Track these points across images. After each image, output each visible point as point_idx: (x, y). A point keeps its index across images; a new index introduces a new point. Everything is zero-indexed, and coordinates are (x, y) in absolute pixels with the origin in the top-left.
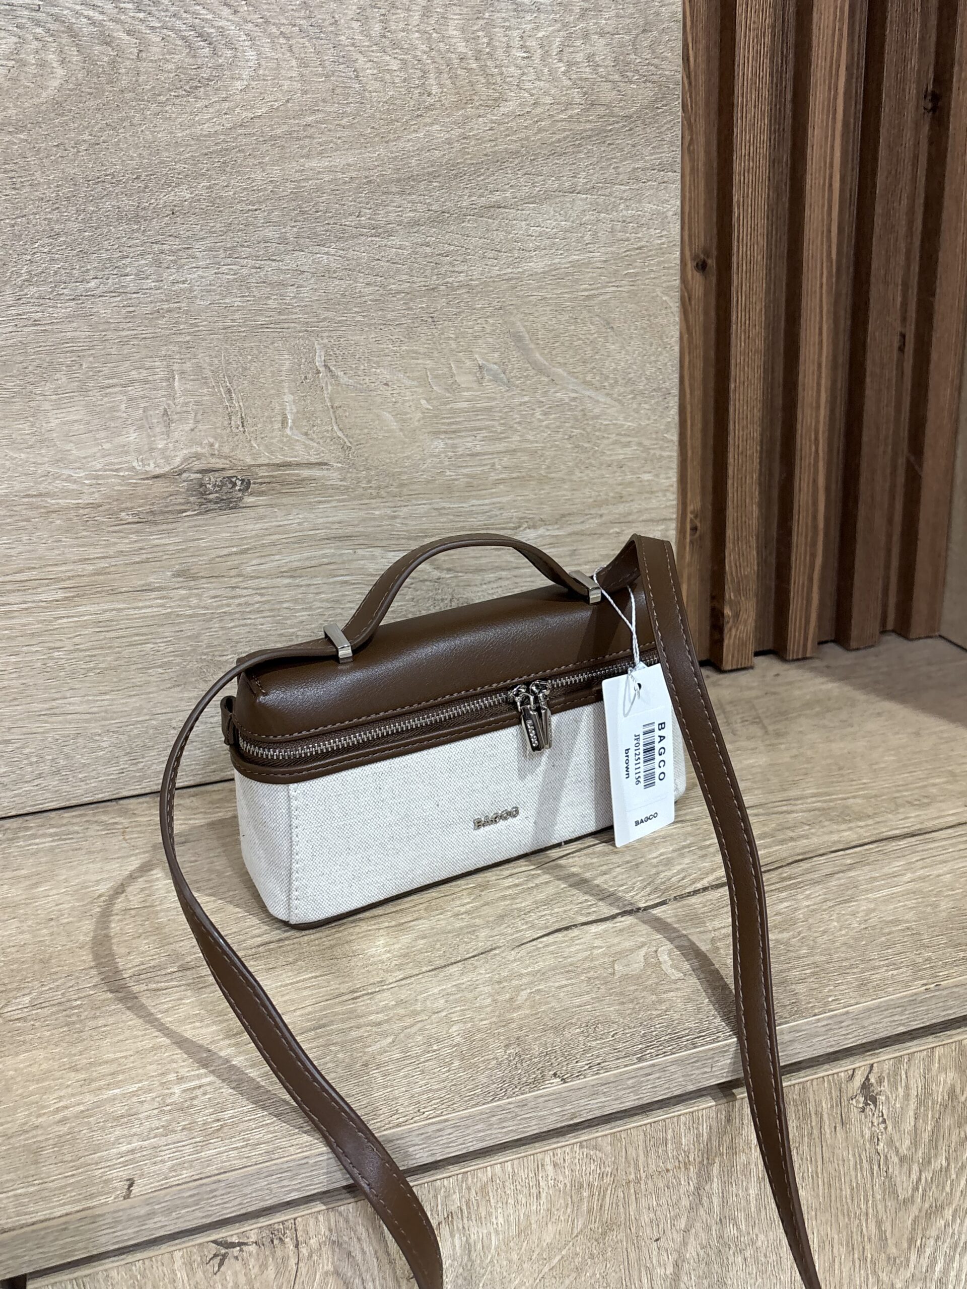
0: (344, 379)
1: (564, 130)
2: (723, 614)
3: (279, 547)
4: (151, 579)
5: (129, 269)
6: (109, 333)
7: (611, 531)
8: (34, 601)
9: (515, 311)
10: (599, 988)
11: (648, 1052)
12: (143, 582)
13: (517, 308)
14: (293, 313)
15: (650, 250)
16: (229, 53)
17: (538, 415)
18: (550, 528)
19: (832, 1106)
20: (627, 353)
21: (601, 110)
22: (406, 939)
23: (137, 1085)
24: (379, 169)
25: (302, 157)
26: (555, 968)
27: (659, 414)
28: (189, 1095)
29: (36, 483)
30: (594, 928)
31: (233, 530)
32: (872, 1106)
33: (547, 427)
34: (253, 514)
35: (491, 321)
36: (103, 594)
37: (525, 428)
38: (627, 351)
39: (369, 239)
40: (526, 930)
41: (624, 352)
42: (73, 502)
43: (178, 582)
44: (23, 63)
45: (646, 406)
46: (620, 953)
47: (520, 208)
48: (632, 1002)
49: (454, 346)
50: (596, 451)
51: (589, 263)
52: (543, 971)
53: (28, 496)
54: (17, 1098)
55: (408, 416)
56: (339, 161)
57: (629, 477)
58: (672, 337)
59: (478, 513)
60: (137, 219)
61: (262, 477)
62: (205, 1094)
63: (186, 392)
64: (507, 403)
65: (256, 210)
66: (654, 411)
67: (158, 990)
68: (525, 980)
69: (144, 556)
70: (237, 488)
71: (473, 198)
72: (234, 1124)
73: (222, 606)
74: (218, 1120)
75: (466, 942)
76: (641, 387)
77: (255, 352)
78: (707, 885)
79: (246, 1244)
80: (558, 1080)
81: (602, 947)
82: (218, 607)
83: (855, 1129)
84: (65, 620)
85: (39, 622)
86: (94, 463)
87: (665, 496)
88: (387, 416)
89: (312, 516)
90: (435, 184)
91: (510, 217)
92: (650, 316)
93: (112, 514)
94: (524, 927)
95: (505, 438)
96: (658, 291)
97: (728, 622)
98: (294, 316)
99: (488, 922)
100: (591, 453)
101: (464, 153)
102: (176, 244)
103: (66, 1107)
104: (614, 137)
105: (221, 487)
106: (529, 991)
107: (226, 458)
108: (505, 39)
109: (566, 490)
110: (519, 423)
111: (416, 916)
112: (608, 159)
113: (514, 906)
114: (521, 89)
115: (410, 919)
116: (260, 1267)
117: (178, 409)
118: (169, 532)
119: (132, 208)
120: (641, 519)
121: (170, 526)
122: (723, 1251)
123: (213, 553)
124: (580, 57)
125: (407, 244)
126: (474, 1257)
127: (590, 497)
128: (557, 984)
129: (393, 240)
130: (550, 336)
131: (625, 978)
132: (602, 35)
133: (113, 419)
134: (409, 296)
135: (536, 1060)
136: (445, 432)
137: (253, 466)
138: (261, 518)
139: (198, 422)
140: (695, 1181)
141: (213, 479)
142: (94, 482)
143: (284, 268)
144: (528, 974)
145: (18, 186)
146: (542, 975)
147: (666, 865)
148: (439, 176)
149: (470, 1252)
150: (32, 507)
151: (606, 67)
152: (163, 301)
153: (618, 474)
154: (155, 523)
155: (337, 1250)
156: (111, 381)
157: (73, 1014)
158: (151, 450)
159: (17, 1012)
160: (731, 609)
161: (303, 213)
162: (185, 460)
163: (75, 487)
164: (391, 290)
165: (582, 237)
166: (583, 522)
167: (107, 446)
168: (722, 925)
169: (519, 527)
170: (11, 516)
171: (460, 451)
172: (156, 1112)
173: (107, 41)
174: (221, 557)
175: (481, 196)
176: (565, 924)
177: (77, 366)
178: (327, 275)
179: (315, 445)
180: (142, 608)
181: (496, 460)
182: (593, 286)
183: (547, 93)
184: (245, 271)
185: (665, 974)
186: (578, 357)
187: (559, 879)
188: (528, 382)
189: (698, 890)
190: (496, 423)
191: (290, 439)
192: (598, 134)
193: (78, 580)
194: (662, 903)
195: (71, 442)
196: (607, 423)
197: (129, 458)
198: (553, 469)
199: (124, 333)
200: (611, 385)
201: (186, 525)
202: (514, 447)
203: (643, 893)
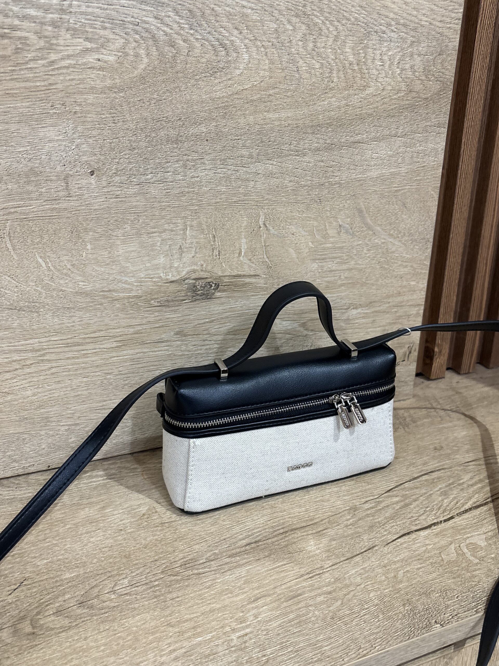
0: (272, 231)
1: (395, 104)
2: (433, 351)
3: (229, 319)
4: (163, 336)
5: (169, 169)
6: (156, 203)
7: (393, 311)
8: (100, 348)
9: (360, 197)
10: (439, 569)
11: (479, 607)
12: (159, 338)
13: (362, 195)
15: (429, 168)
16: (235, 55)
17: (365, 251)
18: (363, 309)
20: (411, 220)
21: (414, 94)
22: (325, 541)
23: (210, 635)
24: (303, 120)
25: (265, 112)
26: (411, 558)
27: (422, 251)
28: (241, 640)
29: (108, 284)
30: (422, 533)
31: (208, 310)
33: (369, 257)
34: (218, 302)
35: (348, 202)
36: (137, 344)
37: (358, 257)
38: (412, 219)
39: (294, 157)
40: (387, 535)
41: (410, 219)
42: (127, 295)
43: (177, 338)
44: (127, 54)
45: (417, 247)
46: (441, 548)
47: (369, 143)
48: (459, 577)
49: (328, 215)
50: (391, 270)
51: (399, 173)
52: (405, 559)
53: (103, 291)
54: (145, 645)
55: (302, 251)
56: (283, 115)
57: (405, 283)
58: (433, 212)
60: (177, 141)
61: (225, 282)
62: (251, 639)
63: (193, 237)
64: (351, 244)
65: (239, 139)
66: (420, 249)
67: (200, 574)
68: (398, 565)
69: (161, 324)
70: (212, 288)
71: (348, 138)
72: (274, 658)
73: (198, 350)
74: (264, 656)
75: (358, 543)
76: (416, 238)
77: (230, 216)
78: (471, 507)
80: (439, 625)
81: (431, 545)
82: (195, 351)
84: (116, 358)
85: (101, 359)
86: (140, 274)
87: (420, 293)
88: (291, 250)
89: (248, 302)
90: (330, 129)
91: (364, 148)
92: (424, 201)
93: (147, 301)
94: (385, 533)
95: (347, 262)
96: (430, 189)
97: (436, 355)
98: (251, 197)
99: (365, 530)
100: (388, 270)
101: (345, 113)
102: (195, 156)
103: (174, 650)
104: (419, 109)
105: (204, 287)
106: (402, 571)
107: (209, 272)
108: (373, 55)
109: (374, 289)
110: (356, 255)
111: (325, 526)
112: (414, 120)
113: (375, 521)
114: (377, 81)
115: (322, 529)
117: (187, 246)
118: (175, 311)
119: (175, 136)
120: (408, 304)
121: (176, 308)
123: (196, 322)
124: (407, 66)
125: (313, 160)
127: (385, 293)
128: (416, 567)
129: (306, 158)
130: (376, 210)
131: (449, 562)
132: (419, 55)
133: (152, 250)
134: (310, 188)
135: (422, 613)
136: (319, 259)
137: (222, 276)
138: (223, 304)
139: (196, 253)
141: (200, 283)
142: (139, 284)
143: (250, 171)
144: (398, 561)
145: (116, 122)
146: (406, 562)
147: (445, 495)
148: (332, 125)
150: (105, 297)
151: (419, 72)
152: (185, 187)
153: (399, 281)
154: (168, 306)
156: (154, 230)
157: (157, 590)
158: (171, 267)
159: (124, 589)
160: (438, 348)
161: (262, 142)
162: (188, 273)
163: (128, 286)
164: (301, 184)
165: (397, 160)
166: (380, 306)
167: (148, 265)
168: (487, 530)
169: (349, 308)
170: (92, 302)
171: (325, 269)
172: (227, 651)
173: (172, 44)
174: (200, 324)
175: (352, 136)
176: (406, 531)
177: (137, 221)
178: (271, 176)
179: (254, 265)
180: (157, 351)
181: (342, 274)
182: (399, 186)
183: (389, 84)
184: (229, 172)
185: (470, 560)
186: (388, 221)
187: (393, 504)
188: (362, 234)
189: (467, 510)
190: (344, 255)
191: (242, 262)
192: (411, 107)
193: (125, 336)
194: (452, 518)
195: (129, 262)
196: (397, 255)
197: (159, 272)
198: (369, 279)
199: (164, 204)
200: (402, 236)
201: (184, 307)
202: (351, 267)
203: (439, 512)
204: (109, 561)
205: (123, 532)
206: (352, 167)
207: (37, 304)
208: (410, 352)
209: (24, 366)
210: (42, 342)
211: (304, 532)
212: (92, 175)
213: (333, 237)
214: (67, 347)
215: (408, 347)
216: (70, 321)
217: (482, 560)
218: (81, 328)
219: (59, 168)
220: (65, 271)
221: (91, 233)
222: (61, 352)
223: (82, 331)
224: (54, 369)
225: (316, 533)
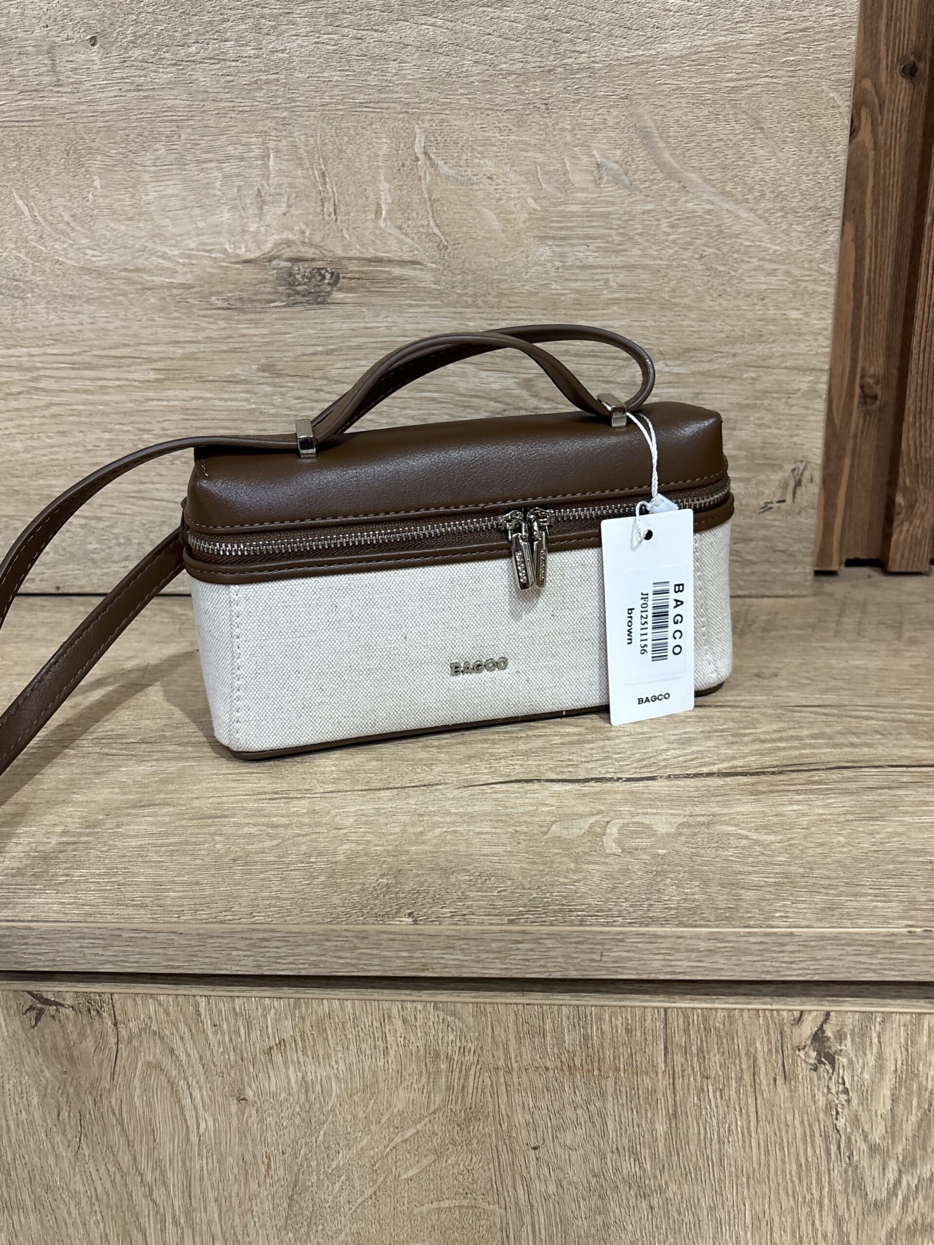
0: (444, 169)
2: (894, 503)
3: (365, 351)
4: (238, 370)
5: (229, 34)
6: (208, 103)
7: (745, 376)
8: (127, 379)
9: (643, 102)
10: (519, 843)
12: (229, 373)
13: (646, 98)
14: (394, 92)
15: (819, 33)
17: (664, 227)
18: (669, 363)
19: (770, 1051)
20: (779, 161)
26: (487, 815)
27: (814, 238)
28: (60, 848)
29: (134, 257)
30: (557, 787)
31: (319, 327)
32: (828, 1067)
33: (674, 242)
34: (340, 312)
35: (614, 112)
36: (192, 380)
37: (648, 241)
38: (778, 158)
39: (481, 9)
41: (774, 159)
42: (167, 280)
43: (264, 377)
45: (800, 228)
46: (566, 815)
48: (546, 864)
49: (569, 138)
50: (732, 277)
51: (739, 46)
52: (474, 814)
53: (125, 270)
57: (772, 312)
58: (839, 144)
61: (351, 272)
62: (75, 850)
63: (281, 172)
64: (628, 209)
66: (808, 234)
67: (108, 755)
68: (448, 819)
69: (232, 345)
70: (326, 281)
72: (77, 882)
73: (305, 408)
74: (67, 875)
75: (417, 773)
76: (794, 205)
77: (353, 133)
78: (715, 771)
80: (410, 920)
81: (553, 806)
82: (301, 409)
83: (803, 1090)
84: (155, 403)
85: (131, 401)
86: (188, 242)
87: (816, 340)
88: (489, 214)
89: (402, 320)
92: (811, 115)
93: (204, 297)
94: (487, 771)
95: (622, 250)
96: (825, 85)
97: (899, 513)
98: (394, 95)
99: (452, 759)
100: (726, 278)
102: (276, 8)
105: (310, 278)
106: (444, 829)
107: (316, 247)
109: (694, 320)
110: (641, 234)
117: (272, 190)
118: (256, 322)
120: (784, 365)
121: (258, 316)
122: (621, 1189)
123: (299, 350)
125: (523, 16)
126: (312, 1098)
127: (722, 332)
128: (479, 830)
129: (507, 11)
131: (557, 840)
133: (208, 196)
134: (521, 78)
135: (402, 895)
136: (554, 238)
137: (344, 258)
138: (348, 317)
139: (290, 206)
140: (584, 1093)
141: (302, 270)
142: (187, 261)
143: (388, 40)
144: (456, 814)
146: (470, 818)
147: (681, 744)
149: (307, 1091)
150: (129, 281)
152: (261, 71)
153: (758, 307)
154: (243, 311)
155: (158, 1041)
156: (208, 156)
158: (243, 232)
160: (904, 497)
162: (276, 245)
163: (169, 264)
164: (501, 70)
166: (710, 361)
167: (201, 224)
170: (109, 289)
171: (569, 261)
172: (23, 854)
174: (305, 355)
177: (176, 137)
178: (432, 50)
179: (409, 240)
180: (226, 400)
181: (611, 276)
182: (742, 76)
184: (346, 42)
186: (717, 162)
188: (654, 187)
190: (613, 232)
191: (384, 232)
193: (168, 362)
195: (168, 217)
196: (747, 243)
197: (222, 240)
198: (678, 293)
199: (223, 104)
200: (755, 198)
201: (274, 316)
202: (632, 262)
206: (617, 32)
207: (21, 284)
208: (798, 484)
209: (8, 394)
210: (33, 356)
212: (93, 45)
213: (583, 190)
214: (73, 369)
215: (793, 470)
216: (75, 321)
217: (630, 852)
218: (92, 336)
219: (38, 32)
220: (61, 226)
221: (99, 157)
222: (64, 378)
223: (96, 342)
224: (54, 408)
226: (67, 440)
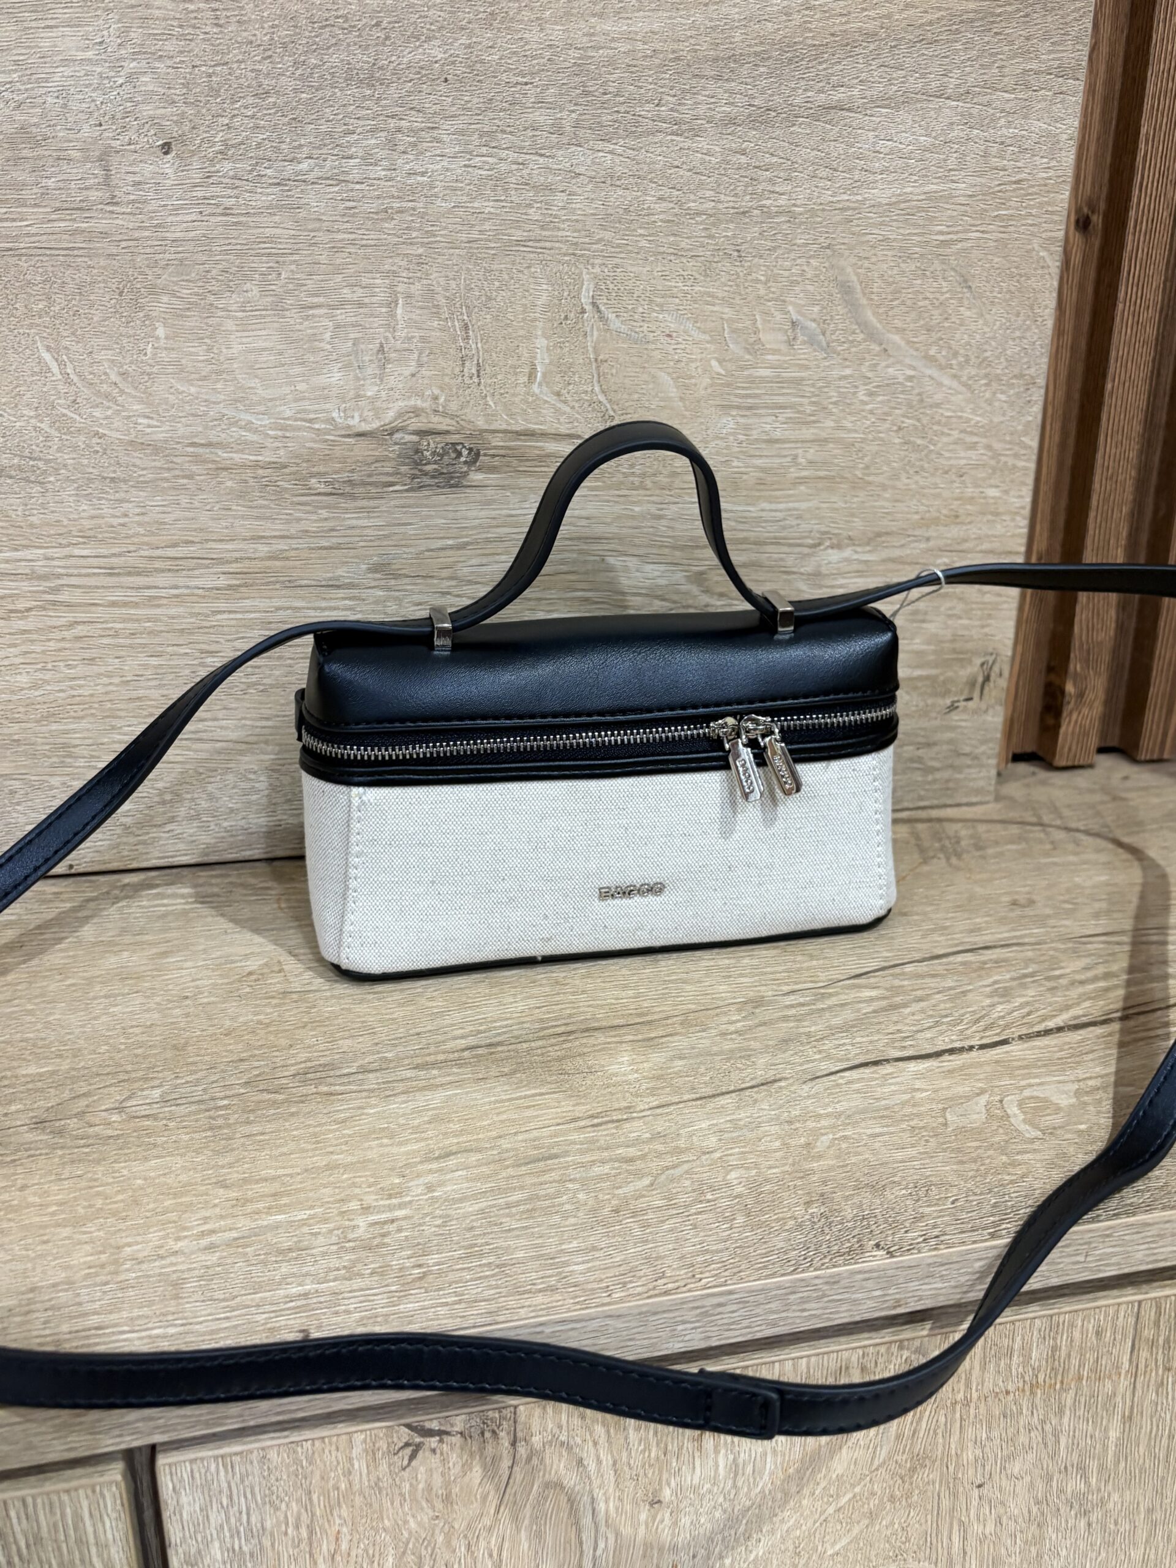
0: (615, 324)
2: (1063, 692)
4: (340, 572)
5: (354, 149)
6: (321, 234)
8: (188, 587)
9: (847, 253)
10: (927, 1141)
11: (1004, 1226)
12: (329, 575)
13: (851, 248)
14: (559, 229)
15: (1033, 186)
17: (861, 395)
18: (859, 549)
20: (986, 324)
22: (657, 1058)
23: (308, 1212)
24: (692, 41)
25: (594, 15)
26: (864, 1111)
27: (1017, 409)
28: (377, 1230)
29: (206, 427)
30: (913, 1066)
31: (451, 515)
33: (871, 412)
34: (478, 497)
35: (814, 263)
36: (278, 586)
37: (843, 411)
38: (986, 320)
39: (669, 138)
40: (820, 1060)
41: (981, 322)
42: (252, 458)
43: (375, 580)
45: (1003, 397)
46: (951, 1099)
47: (868, 112)
48: (975, 1161)
49: (762, 292)
50: (931, 451)
51: (951, 196)
52: (848, 1113)
53: (193, 445)
54: (148, 1214)
55: (693, 381)
56: (640, 25)
57: (970, 491)
58: (1046, 307)
59: (766, 521)
60: (370, 81)
61: (495, 448)
62: (400, 1230)
63: (410, 323)
64: (823, 374)
65: (526, 84)
66: (1012, 404)
67: (331, 1094)
68: (824, 1123)
69: (334, 540)
70: (463, 459)
71: (810, 94)
72: (440, 1273)
74: (420, 1266)
75: (740, 1069)
76: (999, 371)
77: (506, 277)
78: (1062, 1024)
79: (447, 1433)
80: (881, 1253)
81: (927, 1091)
84: (226, 616)
85: (192, 615)
86: (282, 408)
87: (1013, 520)
88: (665, 378)
90: (762, 69)
91: (854, 124)
92: (1021, 275)
93: (299, 479)
94: (817, 1057)
95: (814, 422)
96: (1036, 243)
97: (1069, 703)
98: (560, 233)
99: (767, 1046)
100: (925, 452)
101: (804, 27)
102: (417, 121)
103: (213, 1232)
104: (1003, 24)
105: (442, 456)
106: (831, 1136)
107: (452, 417)
109: (887, 500)
110: (835, 403)
111: (669, 1030)
112: (991, 55)
113: (802, 1030)
115: (661, 1033)
116: (463, 1466)
117: (399, 345)
118: (369, 511)
119: (366, 66)
120: (979, 548)
121: (372, 503)
123: (423, 545)
125: (717, 149)
126: (740, 1484)
127: (917, 513)
128: (869, 1132)
130: (888, 290)
131: (961, 1131)
133: (314, 351)
134: (711, 220)
135: (849, 1224)
137: (486, 431)
138: (489, 503)
139: (421, 365)
141: (432, 445)
142: (280, 433)
143: (555, 167)
144: (828, 1115)
145: (222, 22)
146: (849, 1118)
147: (1003, 996)
148: (769, 58)
149: (736, 1475)
150: (198, 459)
152: (393, 197)
153: (955, 485)
154: (353, 497)
155: (564, 1453)
156: (316, 300)
157: (219, 1116)
158: (358, 397)
159: (145, 1107)
160: (1075, 685)
161: (586, 93)
162: (400, 415)
163: (254, 438)
164: (689, 208)
165: (945, 160)
166: (902, 546)
167: (302, 387)
168: (1088, 1075)
169: (819, 544)
170: (169, 469)
171: (755, 435)
172: (335, 1248)
174: (432, 550)
175: (821, 91)
176: (872, 1057)
177: (274, 275)
178: (609, 182)
179: (567, 409)
181: (800, 451)
182: (952, 229)
184: (503, 167)
185: (1017, 1130)
186: (922, 322)
187: (859, 1002)
188: (854, 350)
189: (1051, 1030)
190: (805, 401)
191: (538, 399)
192: (982, 19)
193: (247, 563)
194: (1004, 1042)
195: (256, 377)
196: (949, 414)
197: (328, 406)
198: (872, 470)
199: (340, 236)
200: (960, 364)
201: (392, 503)
202: (824, 435)
203: (974, 1028)
204: (136, 1051)
205: (188, 1002)
206: (823, 173)
207: (40, 464)
208: (987, 679)
209: (11, 611)
210: (53, 559)
211: (615, 1036)
212: (166, 153)
213: (775, 352)
214: (110, 575)
215: (982, 664)
216: (117, 512)
217: (1051, 1133)
218: (141, 530)
219: (86, 131)
220: (105, 387)
221: (165, 299)
222: (97, 587)
223: (146, 539)
224: (80, 627)
225: (644, 1040)
226: (96, 669)
